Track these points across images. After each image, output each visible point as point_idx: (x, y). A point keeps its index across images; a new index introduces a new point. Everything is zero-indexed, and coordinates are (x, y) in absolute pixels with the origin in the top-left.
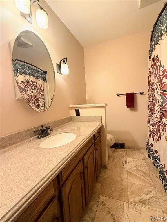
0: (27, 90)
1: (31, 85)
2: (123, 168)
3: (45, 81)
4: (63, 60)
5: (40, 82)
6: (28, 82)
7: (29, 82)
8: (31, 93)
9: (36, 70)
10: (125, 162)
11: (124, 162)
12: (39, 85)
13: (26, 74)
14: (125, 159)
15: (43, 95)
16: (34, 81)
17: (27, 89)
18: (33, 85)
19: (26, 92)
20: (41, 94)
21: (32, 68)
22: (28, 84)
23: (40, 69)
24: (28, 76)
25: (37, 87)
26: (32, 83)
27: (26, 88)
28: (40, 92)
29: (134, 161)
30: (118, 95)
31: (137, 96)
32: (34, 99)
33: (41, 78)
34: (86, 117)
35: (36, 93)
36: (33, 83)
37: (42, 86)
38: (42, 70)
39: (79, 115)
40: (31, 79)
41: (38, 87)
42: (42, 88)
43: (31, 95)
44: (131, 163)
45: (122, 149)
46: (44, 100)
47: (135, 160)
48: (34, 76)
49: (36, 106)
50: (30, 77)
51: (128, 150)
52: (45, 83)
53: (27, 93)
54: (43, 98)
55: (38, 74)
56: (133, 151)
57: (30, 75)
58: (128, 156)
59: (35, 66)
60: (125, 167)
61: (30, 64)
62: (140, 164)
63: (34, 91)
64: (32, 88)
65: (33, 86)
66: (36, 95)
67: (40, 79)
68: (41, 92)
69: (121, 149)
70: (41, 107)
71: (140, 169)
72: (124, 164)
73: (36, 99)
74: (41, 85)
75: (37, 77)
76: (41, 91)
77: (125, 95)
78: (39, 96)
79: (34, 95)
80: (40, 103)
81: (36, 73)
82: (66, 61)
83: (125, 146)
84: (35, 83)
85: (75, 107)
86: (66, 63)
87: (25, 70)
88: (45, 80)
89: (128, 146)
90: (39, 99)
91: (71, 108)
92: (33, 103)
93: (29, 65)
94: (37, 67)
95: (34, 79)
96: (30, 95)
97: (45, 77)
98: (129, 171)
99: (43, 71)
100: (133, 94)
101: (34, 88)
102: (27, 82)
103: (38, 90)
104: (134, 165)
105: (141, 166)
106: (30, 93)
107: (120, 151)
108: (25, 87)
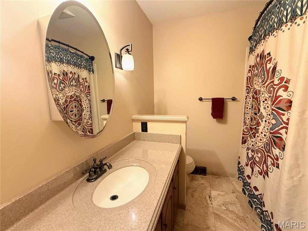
0: (64, 87)
1: (70, 79)
2: (207, 207)
3: (92, 72)
4: (126, 48)
5: (84, 74)
6: (65, 74)
7: (67, 74)
8: (70, 92)
9: (78, 55)
10: (210, 197)
11: (208, 198)
12: (83, 79)
13: (61, 61)
14: (208, 192)
15: (89, 93)
16: (75, 73)
17: (64, 85)
18: (74, 79)
19: (62, 90)
20: (86, 92)
21: (71, 52)
22: (66, 77)
23: (85, 54)
24: (65, 65)
25: (79, 81)
26: (71, 76)
27: (61, 85)
28: (84, 89)
29: (221, 195)
30: (201, 99)
31: (227, 103)
32: (75, 101)
33: (85, 68)
34: (158, 134)
35: (78, 92)
36: (73, 75)
37: (88, 80)
38: (87, 55)
39: (147, 131)
40: (69, 69)
41: (81, 81)
42: (87, 83)
43: (70, 94)
44: (218, 199)
45: (203, 175)
46: (90, 101)
47: (222, 193)
48: (75, 65)
49: (78, 111)
50: (69, 66)
51: (210, 176)
52: (92, 76)
53: (63, 92)
54: (89, 98)
55: (81, 61)
56: (218, 179)
57: (68, 63)
58: (212, 186)
59: (76, 49)
60: (210, 205)
61: (68, 46)
62: (230, 201)
63: (74, 88)
64: (72, 83)
65: (74, 81)
66: (77, 94)
67: (83, 69)
68: (86, 89)
69: (201, 176)
70: (85, 111)
71: (230, 209)
72: (209, 201)
73: (78, 100)
74: (86, 79)
75: (79, 66)
76: (86, 87)
77: (211, 100)
78: (83, 95)
79: (75, 94)
80: (84, 106)
81: (77, 60)
82: (131, 50)
83: (207, 171)
84: (76, 76)
85: (141, 119)
86: (130, 52)
87: (61, 54)
88: (91, 70)
89: (211, 171)
90: (83, 100)
91: (134, 120)
92: (74, 107)
93: (66, 47)
94: (79, 51)
95: (75, 70)
96: (68, 95)
97: (92, 65)
98: (216, 212)
99: (89, 56)
100: (223, 99)
101: (74, 84)
102: (63, 74)
103: (81, 86)
104: (222, 201)
105: (231, 204)
106: (68, 91)
107: (200, 178)
108: (61, 83)
